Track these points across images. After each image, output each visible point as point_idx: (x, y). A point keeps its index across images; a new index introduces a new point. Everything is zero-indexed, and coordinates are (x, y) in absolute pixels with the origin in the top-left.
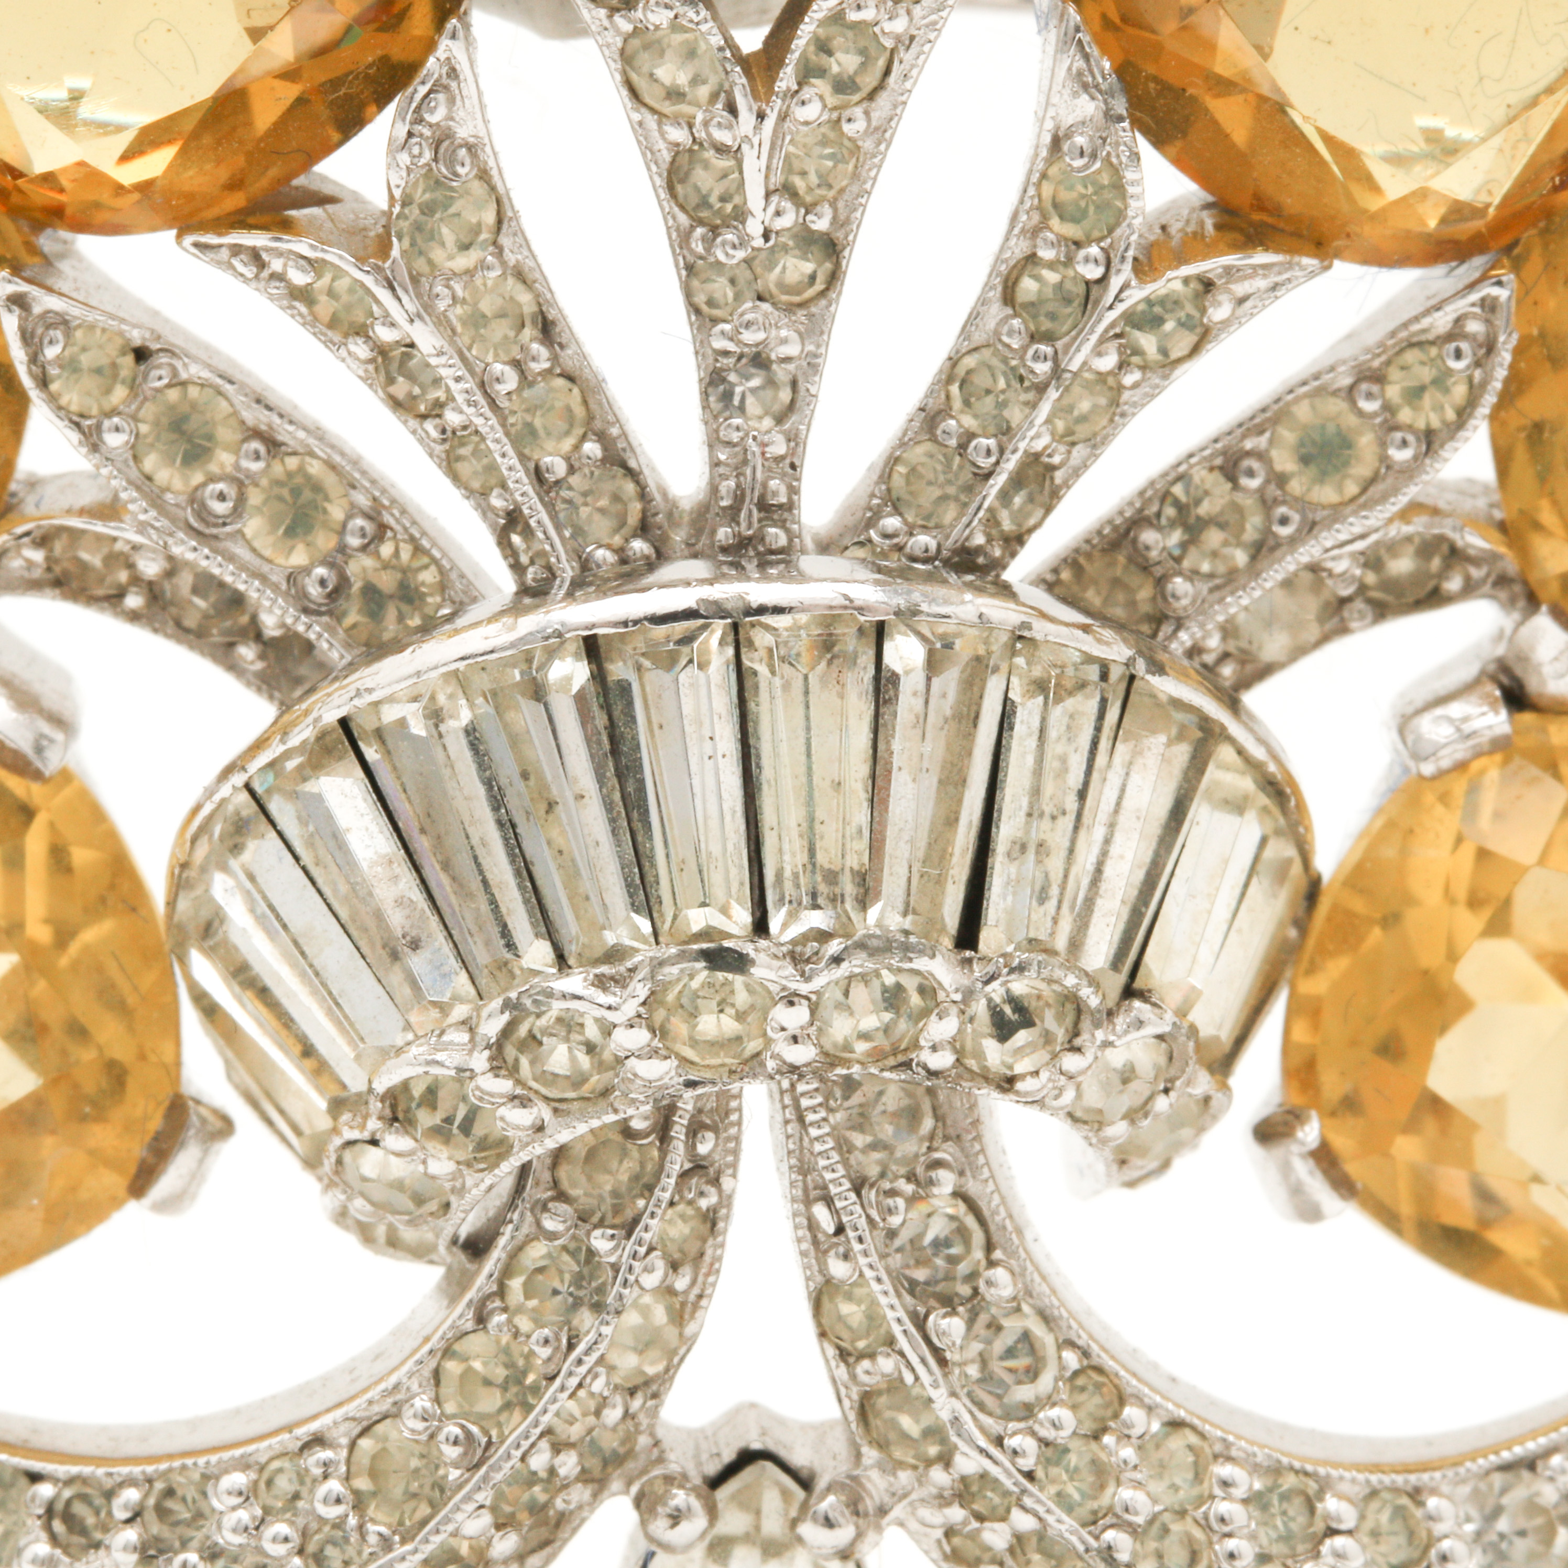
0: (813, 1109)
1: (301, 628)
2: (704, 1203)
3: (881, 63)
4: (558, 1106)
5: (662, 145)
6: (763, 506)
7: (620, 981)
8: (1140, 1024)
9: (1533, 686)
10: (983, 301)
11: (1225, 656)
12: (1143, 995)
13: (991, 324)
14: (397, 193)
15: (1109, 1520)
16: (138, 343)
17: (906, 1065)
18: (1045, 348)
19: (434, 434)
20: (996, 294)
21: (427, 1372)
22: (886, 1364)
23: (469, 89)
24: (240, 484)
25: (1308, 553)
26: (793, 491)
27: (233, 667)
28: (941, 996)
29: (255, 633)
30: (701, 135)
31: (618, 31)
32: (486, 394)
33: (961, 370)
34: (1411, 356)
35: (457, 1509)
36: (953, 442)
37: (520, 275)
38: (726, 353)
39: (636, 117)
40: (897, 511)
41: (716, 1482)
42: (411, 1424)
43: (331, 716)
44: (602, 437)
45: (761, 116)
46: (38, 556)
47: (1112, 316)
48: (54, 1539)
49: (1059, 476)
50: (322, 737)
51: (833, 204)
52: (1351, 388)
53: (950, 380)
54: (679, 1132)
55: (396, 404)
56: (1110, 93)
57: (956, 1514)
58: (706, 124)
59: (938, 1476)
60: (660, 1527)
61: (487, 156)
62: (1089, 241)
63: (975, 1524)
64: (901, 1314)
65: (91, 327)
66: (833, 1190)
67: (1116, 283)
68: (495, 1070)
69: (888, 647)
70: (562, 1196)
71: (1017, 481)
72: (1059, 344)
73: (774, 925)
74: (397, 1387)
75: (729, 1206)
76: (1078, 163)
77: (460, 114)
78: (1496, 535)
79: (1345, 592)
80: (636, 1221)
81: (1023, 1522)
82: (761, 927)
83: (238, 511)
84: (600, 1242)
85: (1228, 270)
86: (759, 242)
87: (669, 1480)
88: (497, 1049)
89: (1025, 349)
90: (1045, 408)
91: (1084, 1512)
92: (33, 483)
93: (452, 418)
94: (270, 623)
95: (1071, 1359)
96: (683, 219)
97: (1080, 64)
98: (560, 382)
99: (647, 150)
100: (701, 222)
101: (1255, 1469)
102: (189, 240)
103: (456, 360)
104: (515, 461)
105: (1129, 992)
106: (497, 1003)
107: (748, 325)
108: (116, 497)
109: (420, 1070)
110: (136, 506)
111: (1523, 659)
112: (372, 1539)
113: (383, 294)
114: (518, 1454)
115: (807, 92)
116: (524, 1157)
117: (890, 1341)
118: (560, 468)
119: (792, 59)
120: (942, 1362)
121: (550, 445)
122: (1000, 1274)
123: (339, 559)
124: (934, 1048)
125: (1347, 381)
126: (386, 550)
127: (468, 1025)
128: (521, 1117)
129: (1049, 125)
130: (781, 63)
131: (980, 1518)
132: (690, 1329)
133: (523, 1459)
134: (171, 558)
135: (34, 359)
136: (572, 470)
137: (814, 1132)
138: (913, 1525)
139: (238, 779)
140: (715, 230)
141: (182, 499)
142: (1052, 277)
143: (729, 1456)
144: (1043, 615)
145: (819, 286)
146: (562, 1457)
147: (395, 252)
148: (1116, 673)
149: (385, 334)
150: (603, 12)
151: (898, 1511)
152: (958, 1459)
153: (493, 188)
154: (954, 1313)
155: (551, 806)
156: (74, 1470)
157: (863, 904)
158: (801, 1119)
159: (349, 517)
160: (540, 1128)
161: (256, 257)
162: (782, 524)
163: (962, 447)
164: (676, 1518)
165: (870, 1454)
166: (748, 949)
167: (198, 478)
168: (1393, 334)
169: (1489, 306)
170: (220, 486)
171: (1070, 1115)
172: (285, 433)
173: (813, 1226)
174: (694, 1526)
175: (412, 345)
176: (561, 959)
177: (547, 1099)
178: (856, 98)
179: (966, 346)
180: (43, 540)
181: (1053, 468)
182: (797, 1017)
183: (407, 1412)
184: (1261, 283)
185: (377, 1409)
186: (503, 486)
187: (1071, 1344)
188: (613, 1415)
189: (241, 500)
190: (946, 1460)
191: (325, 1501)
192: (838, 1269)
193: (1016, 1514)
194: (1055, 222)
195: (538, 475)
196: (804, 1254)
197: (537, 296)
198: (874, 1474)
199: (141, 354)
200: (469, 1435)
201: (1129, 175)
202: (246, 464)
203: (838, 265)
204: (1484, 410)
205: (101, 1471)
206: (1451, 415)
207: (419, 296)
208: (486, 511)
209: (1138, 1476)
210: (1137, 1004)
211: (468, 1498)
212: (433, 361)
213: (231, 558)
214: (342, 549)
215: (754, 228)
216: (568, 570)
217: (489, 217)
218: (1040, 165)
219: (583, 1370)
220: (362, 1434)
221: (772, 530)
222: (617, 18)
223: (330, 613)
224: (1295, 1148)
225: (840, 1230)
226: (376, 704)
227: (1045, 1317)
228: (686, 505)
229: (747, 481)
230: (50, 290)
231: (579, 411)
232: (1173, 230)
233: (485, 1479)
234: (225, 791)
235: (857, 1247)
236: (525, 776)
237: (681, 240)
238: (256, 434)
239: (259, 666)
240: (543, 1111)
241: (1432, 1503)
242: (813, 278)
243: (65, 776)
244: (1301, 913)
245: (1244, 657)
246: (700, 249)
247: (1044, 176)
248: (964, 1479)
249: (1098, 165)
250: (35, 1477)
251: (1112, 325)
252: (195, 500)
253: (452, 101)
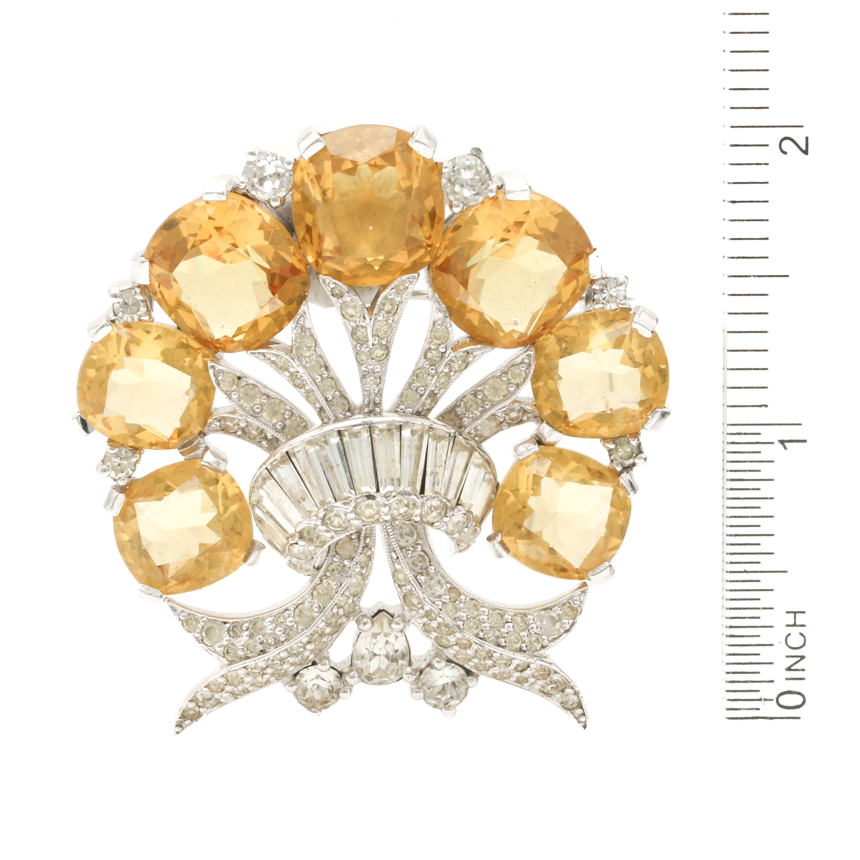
0: (390, 532)
1: (276, 435)
2: (368, 554)
3: (396, 308)
4: (336, 532)
5: (350, 327)
6: (375, 403)
7: (348, 504)
8: (460, 511)
9: (543, 440)
10: (420, 358)
11: (476, 435)
12: (460, 505)
13: (422, 363)
14: (294, 339)
15: (459, 619)
16: (239, 375)
17: (410, 520)
18: (433, 367)
19: (304, 392)
20: (423, 357)
21: (310, 593)
22: (409, 587)
23: (308, 316)
24: (262, 405)
25: (492, 411)
26: (381, 400)
27: (261, 447)
28: (417, 504)
29: (266, 438)
30: (358, 324)
31: (339, 303)
32: (314, 382)
33: (416, 373)
34: (513, 368)
35: (318, 621)
36: (415, 389)
37: (320, 356)
38: (365, 371)
39: (344, 321)
40: (403, 404)
41: (373, 617)
42: (307, 604)
43: (284, 451)
44: (340, 391)
45: (371, 319)
46: (218, 424)
47: (447, 360)
48: (230, 636)
49: (438, 396)
50: (282, 457)
51: (387, 338)
52: (500, 375)
53: (413, 376)
54: (362, 538)
55: (295, 386)
56: (445, 312)
57: (425, 620)
58: (359, 321)
59: (421, 612)
60: (361, 626)
61: (312, 331)
62: (442, 344)
63: (429, 622)
64: (411, 575)
65: (228, 373)
66: (396, 549)
67: (448, 352)
68: (322, 525)
69: (402, 432)
70: (337, 554)
71: (429, 396)
72: (437, 366)
73: (380, 491)
74: (304, 596)
75: (374, 555)
76: (439, 327)
77: (306, 322)
78: (534, 407)
79: (501, 420)
80: (354, 558)
81: (440, 620)
82: (378, 491)
83: (262, 410)
84: (346, 562)
85: (472, 349)
86: (371, 347)
87: (363, 616)
88: (323, 519)
89: (429, 368)
90: (434, 380)
91: (453, 617)
92: (216, 409)
93: (307, 387)
94: (269, 436)
95: (449, 585)
96: (355, 343)
97: (438, 306)
98: (330, 379)
99: (347, 328)
100: (359, 343)
101: (490, 609)
102: (249, 352)
103: (307, 375)
104: (321, 396)
105: (458, 504)
106: (322, 509)
107: (369, 365)
108: (235, 409)
109: (306, 525)
110: (240, 411)
111: (541, 434)
112: (299, 630)
113: (291, 361)
114: (330, 608)
115: (380, 314)
116: (329, 544)
117: (410, 582)
118: (331, 398)
119: (376, 306)
120: (421, 586)
121: (328, 392)
122: (433, 568)
123: (284, 420)
124: (416, 516)
125: (500, 374)
126: (294, 418)
127: (316, 516)
128: (328, 535)
129: (432, 319)
130: (375, 308)
131: (431, 620)
132: (366, 582)
133: (332, 610)
134: (247, 422)
135: (216, 380)
136: (333, 398)
137: (391, 537)
138: (416, 624)
139: (264, 467)
140: (362, 345)
141: (250, 409)
142: (434, 352)
143: (375, 611)
144: (435, 423)
145: (385, 356)
146: (340, 610)
147: (294, 352)
148: (452, 435)
149: (292, 370)
150: (336, 299)
151: (412, 621)
152: (425, 607)
153: (314, 338)
154: (423, 575)
155: (332, 467)
156: (234, 620)
157: (399, 485)
158: (388, 534)
159: (285, 411)
160: (332, 537)
161: (264, 355)
162: (379, 407)
163: (417, 390)
164: (365, 624)
165: (406, 608)
166: (375, 495)
167: (252, 405)
168: (509, 363)
169: (529, 356)
170: (258, 406)
171: (446, 532)
172: (271, 394)
173: (392, 558)
174: (369, 626)
175: (298, 372)
176: (335, 500)
177: (334, 531)
178: (391, 315)
179: (417, 368)
180: (219, 421)
181: (437, 394)
182: (386, 509)
183: (306, 602)
184: (479, 352)
185: (300, 602)
186: (319, 402)
187: (448, 582)
188: (350, 601)
189: (262, 409)
190: (422, 608)
191: (289, 622)
192: (398, 566)
193: (438, 619)
194: (434, 340)
195: (326, 399)
196: (390, 564)
197: (324, 361)
198: (407, 613)
199: (239, 378)
200: (320, 606)
201: (450, 329)
202: (263, 401)
203: (388, 351)
204: (529, 378)
205: (240, 620)
206: (522, 380)
207: (299, 361)
208: (315, 408)
209: (464, 610)
210: (459, 506)
211: (320, 619)
212: (303, 375)
213: (260, 421)
214: (284, 418)
215: (370, 343)
216: (333, 418)
217: (314, 345)
218: (431, 328)
219: (343, 590)
220: (296, 608)
221: (377, 409)
222: (339, 300)
223: (282, 432)
224: (496, 541)
225: (398, 558)
226: (293, 448)
227: (442, 576)
228: (358, 406)
229: (371, 398)
230: (219, 365)
231: (334, 386)
232: (460, 342)
233: (324, 614)
234: (262, 470)
235: (401, 561)
236: (326, 461)
237: (355, 347)
238: (265, 394)
239: (267, 446)
240: (333, 533)
241: (529, 616)
242: (383, 355)
243: (225, 473)
244: (495, 491)
245: (481, 436)
246: (359, 349)
247: (432, 331)
248: (427, 611)
249: (443, 327)
250: (225, 623)
251: (447, 362)
252: (252, 408)
253: (305, 319)
